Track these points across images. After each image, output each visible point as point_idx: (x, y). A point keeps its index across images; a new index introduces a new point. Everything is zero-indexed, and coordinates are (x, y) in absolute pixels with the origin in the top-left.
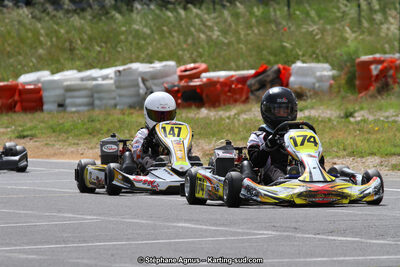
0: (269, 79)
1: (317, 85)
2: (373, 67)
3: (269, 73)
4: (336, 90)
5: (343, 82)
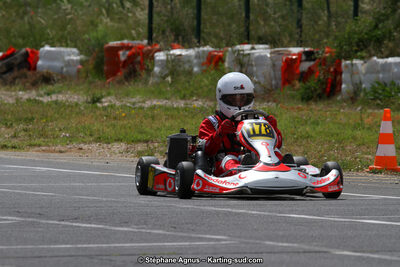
0: (18, 61)
1: (65, 69)
2: (121, 53)
3: (17, 55)
4: (84, 75)
5: (91, 67)
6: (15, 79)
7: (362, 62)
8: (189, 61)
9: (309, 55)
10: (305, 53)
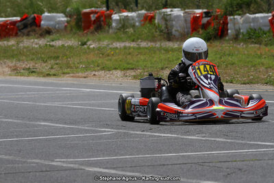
0: (29, 23)
1: (57, 26)
2: (92, 16)
3: (29, 19)
4: (70, 29)
5: (74, 23)
6: (29, 32)
7: (240, 17)
8: (133, 19)
9: (207, 14)
10: (205, 13)
